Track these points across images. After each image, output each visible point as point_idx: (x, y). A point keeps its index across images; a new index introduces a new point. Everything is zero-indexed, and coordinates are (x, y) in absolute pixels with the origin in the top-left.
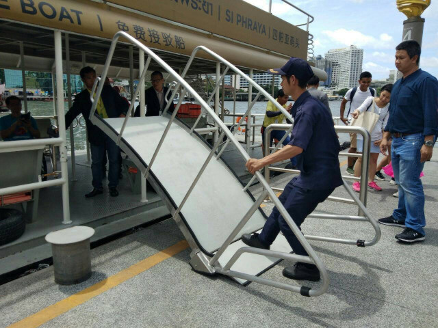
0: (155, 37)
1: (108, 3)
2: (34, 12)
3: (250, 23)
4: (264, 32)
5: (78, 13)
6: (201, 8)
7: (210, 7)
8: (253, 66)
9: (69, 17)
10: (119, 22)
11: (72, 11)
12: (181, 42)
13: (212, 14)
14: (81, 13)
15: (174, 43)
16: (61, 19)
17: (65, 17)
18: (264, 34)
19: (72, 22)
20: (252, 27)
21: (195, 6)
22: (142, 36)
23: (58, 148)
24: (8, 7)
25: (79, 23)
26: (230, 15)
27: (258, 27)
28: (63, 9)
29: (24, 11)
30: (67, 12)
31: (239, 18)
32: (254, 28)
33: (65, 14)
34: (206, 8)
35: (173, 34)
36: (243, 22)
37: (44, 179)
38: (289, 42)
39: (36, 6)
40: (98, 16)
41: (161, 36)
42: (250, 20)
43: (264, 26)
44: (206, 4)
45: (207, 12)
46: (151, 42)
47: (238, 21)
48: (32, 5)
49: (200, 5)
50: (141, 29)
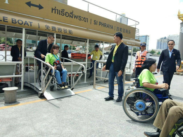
0: (60, 30)
1: (45, 19)
2: (16, 23)
3: (105, 25)
4: (112, 28)
5: (31, 23)
6: (83, 20)
7: (87, 19)
8: (104, 41)
9: (27, 24)
10: (46, 25)
11: (29, 22)
12: (71, 32)
13: (87, 22)
14: (32, 23)
15: (68, 32)
16: (24, 25)
17: (26, 24)
18: (112, 29)
19: (28, 25)
20: (107, 26)
21: (80, 19)
22: (55, 30)
23: (21, 65)
24: (7, 22)
25: (31, 26)
26: (96, 22)
27: (109, 26)
28: (26, 22)
29: (13, 22)
30: (27, 23)
31: (100, 23)
32: (107, 27)
33: (26, 23)
34: (85, 20)
35: (68, 29)
36: (102, 24)
37: (16, 74)
38: (125, 32)
39: (17, 21)
40: (38, 24)
41: (63, 30)
42: (105, 24)
43: (112, 26)
44: (85, 19)
45: (86, 21)
46: (58, 32)
47: (99, 24)
48: (15, 21)
49: (82, 19)
50: (55, 28)
